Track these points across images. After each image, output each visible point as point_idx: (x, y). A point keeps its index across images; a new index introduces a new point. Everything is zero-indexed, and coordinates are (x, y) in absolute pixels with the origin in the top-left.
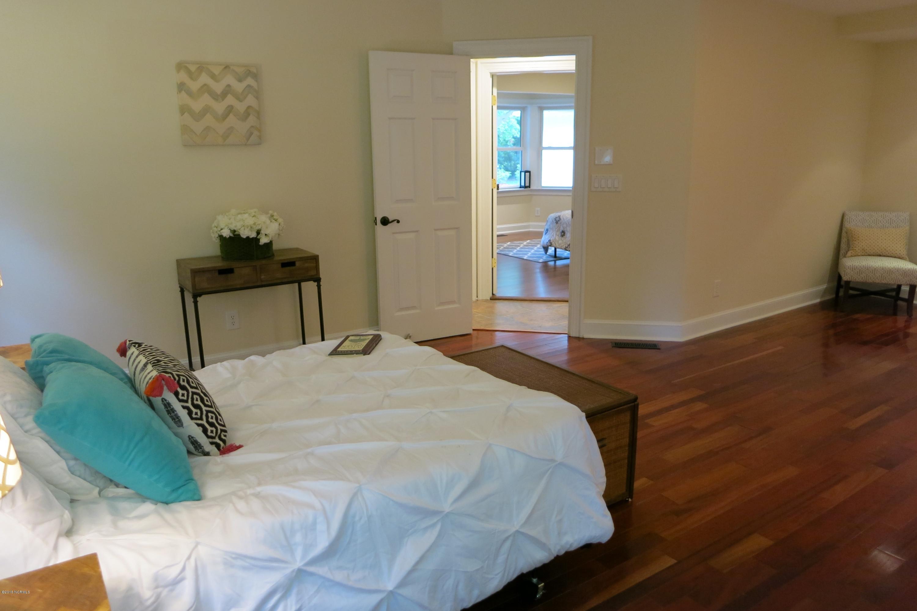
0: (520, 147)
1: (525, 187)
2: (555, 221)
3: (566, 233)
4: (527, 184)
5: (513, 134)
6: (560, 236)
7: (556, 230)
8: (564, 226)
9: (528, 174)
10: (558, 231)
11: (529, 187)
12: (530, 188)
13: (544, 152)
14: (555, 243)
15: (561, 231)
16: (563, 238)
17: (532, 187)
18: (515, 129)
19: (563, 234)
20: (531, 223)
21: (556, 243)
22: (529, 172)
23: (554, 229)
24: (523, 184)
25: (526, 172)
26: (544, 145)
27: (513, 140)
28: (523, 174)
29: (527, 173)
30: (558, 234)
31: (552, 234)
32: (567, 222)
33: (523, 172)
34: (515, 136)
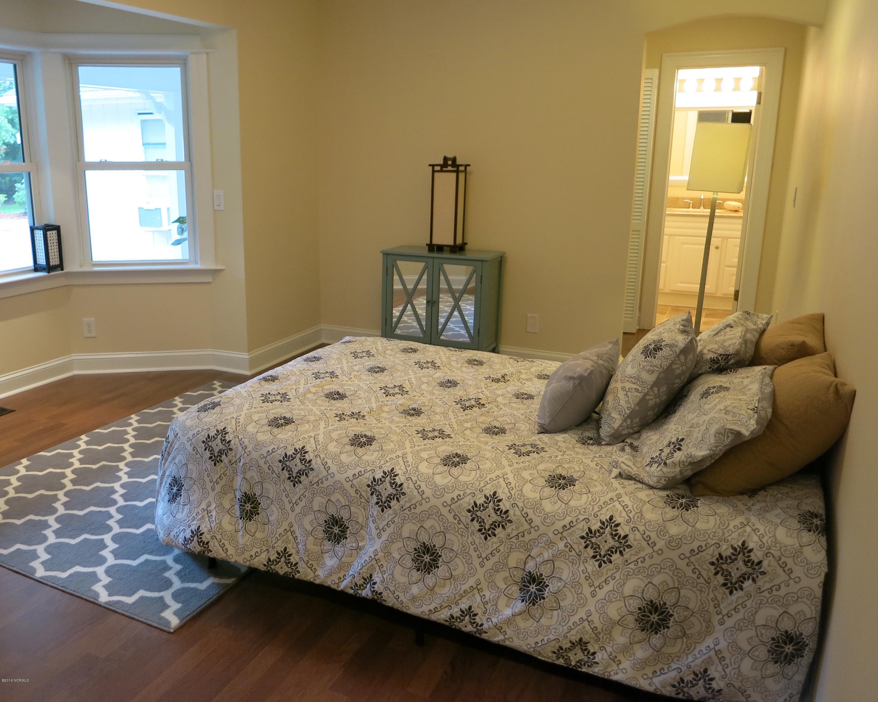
0: (24, 164)
1: (49, 268)
2: (208, 454)
3: (264, 503)
4: (54, 261)
5: (4, 138)
6: (238, 513)
7: (218, 488)
8: (248, 476)
9: (52, 235)
10: (224, 493)
11: (61, 266)
12: (62, 269)
13: (90, 175)
14: (223, 546)
15: (238, 495)
16: (251, 525)
17: (69, 268)
18: (5, 130)
19: (248, 506)
20: (75, 357)
21: (227, 543)
22: (57, 228)
23: (209, 485)
24: (42, 260)
25: (47, 228)
26: (90, 156)
27: (5, 147)
28: (39, 234)
29: (51, 232)
30: (227, 505)
31: (204, 505)
32: (261, 462)
33: (38, 229)
34: (6, 141)
